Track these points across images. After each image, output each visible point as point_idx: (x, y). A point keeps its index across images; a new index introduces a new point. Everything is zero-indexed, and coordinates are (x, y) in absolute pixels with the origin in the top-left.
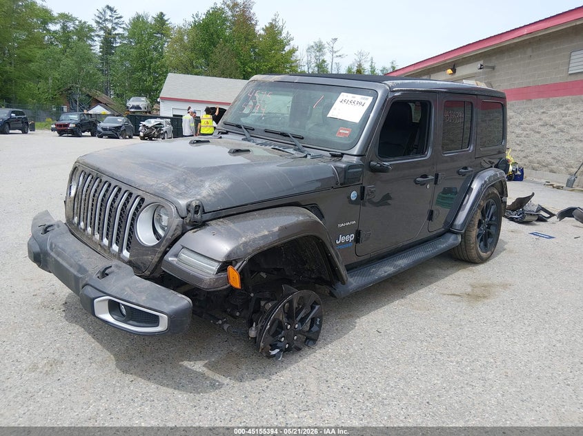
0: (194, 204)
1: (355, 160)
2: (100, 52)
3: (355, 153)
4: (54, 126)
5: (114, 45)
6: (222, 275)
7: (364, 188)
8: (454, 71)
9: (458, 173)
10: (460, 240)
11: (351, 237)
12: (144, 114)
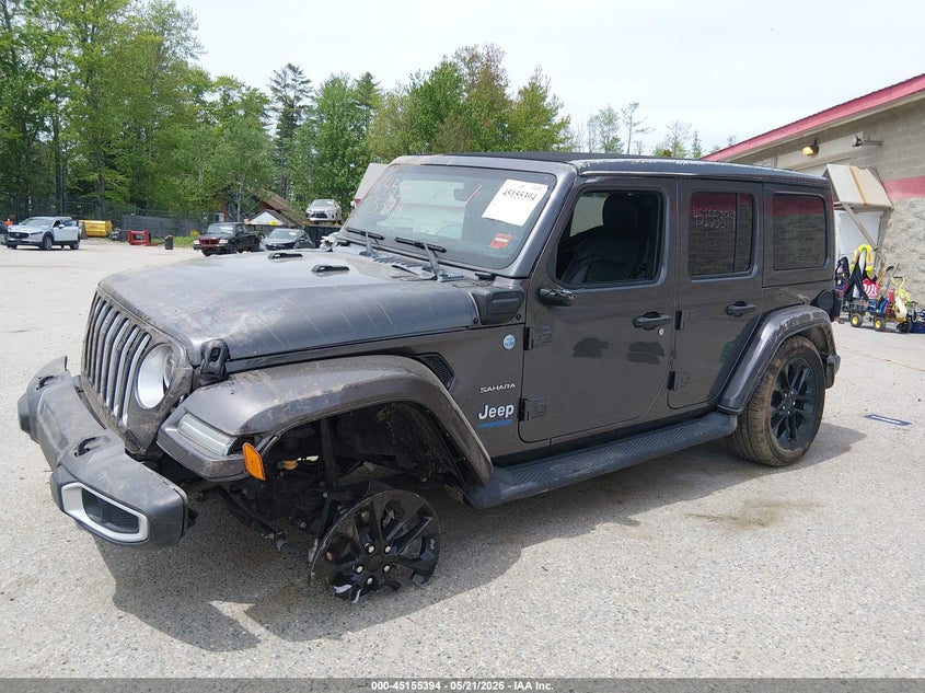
0: (210, 346)
1: (510, 285)
2: (277, 133)
3: (512, 274)
4: (197, 242)
5: (298, 123)
6: (235, 457)
7: (528, 329)
8: (816, 150)
9: (727, 311)
10: (736, 425)
11: (509, 410)
12: (328, 225)
